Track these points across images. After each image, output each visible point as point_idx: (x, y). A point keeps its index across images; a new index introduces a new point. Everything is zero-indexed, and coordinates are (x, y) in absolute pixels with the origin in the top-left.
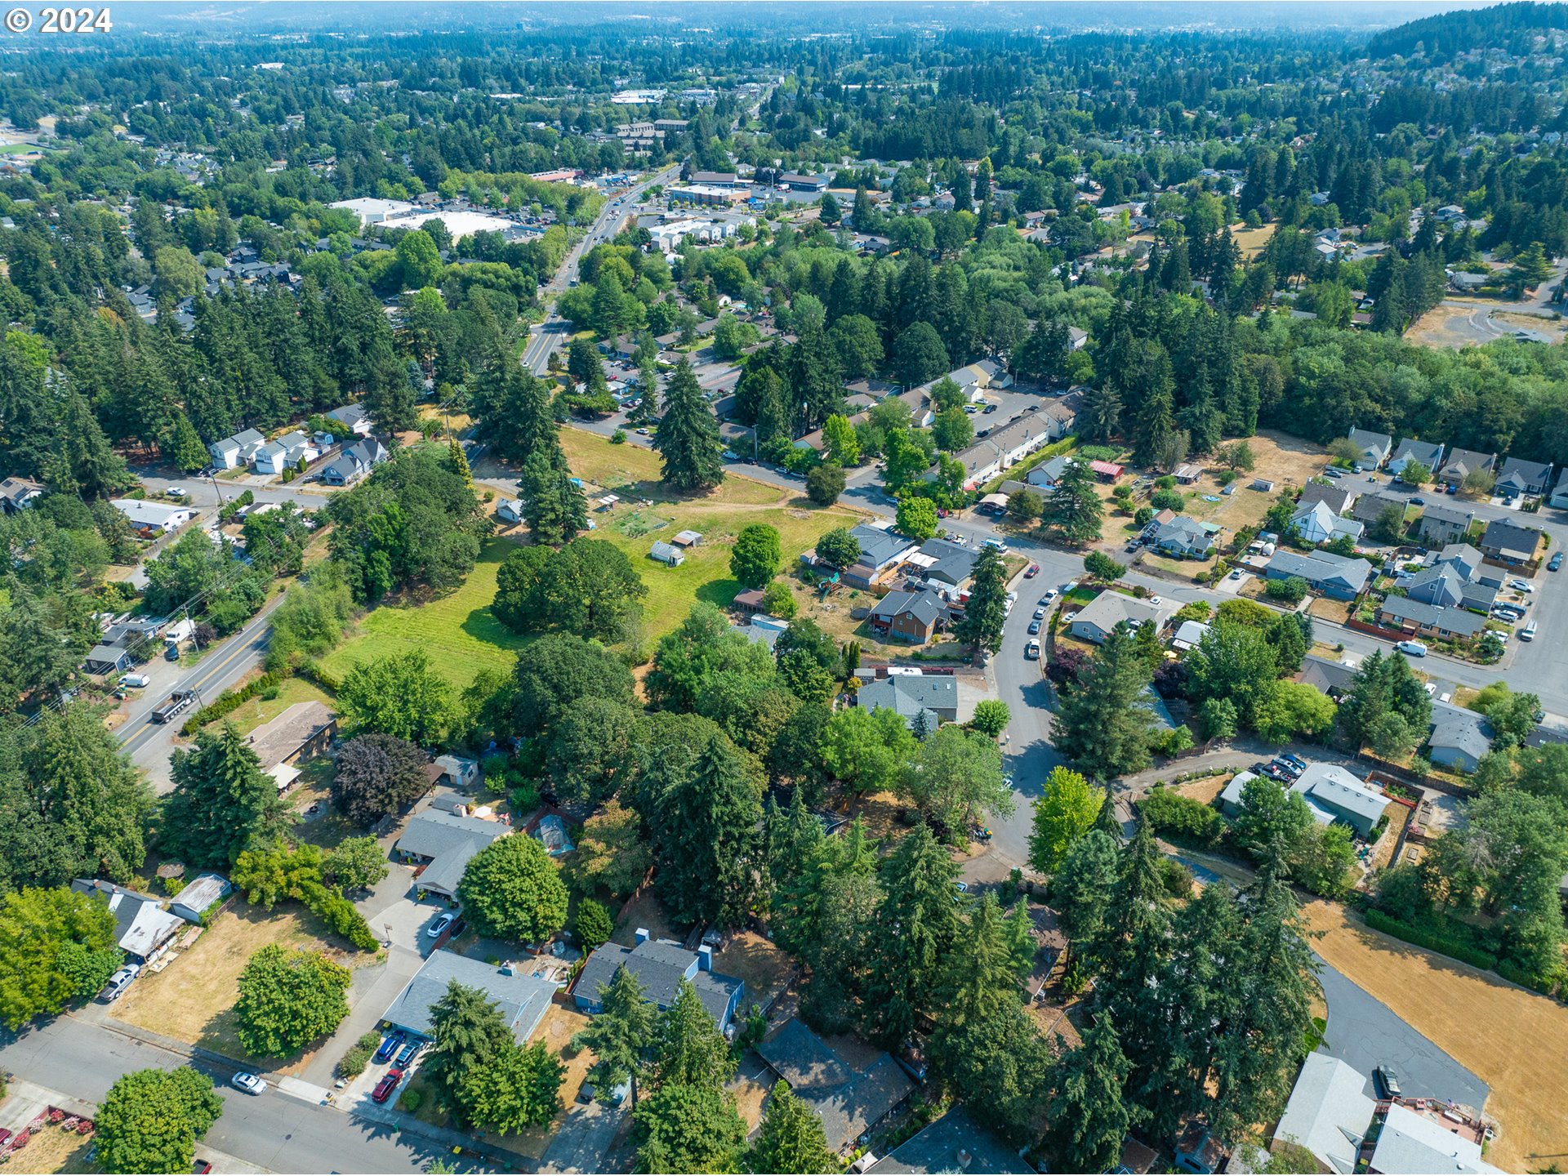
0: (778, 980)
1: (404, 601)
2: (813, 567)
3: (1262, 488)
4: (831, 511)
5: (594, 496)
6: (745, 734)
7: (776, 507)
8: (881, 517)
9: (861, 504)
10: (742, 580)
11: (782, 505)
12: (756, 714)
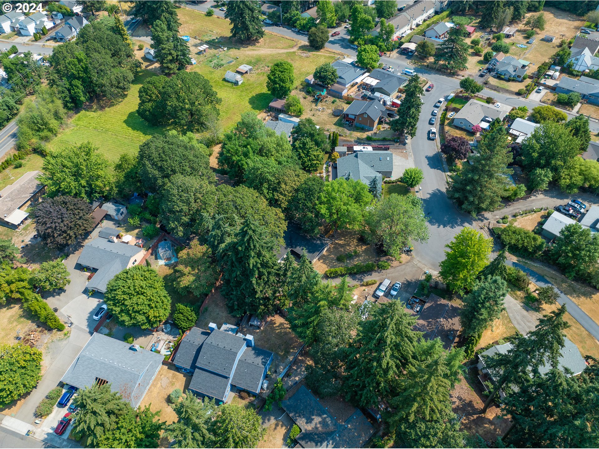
0: (293, 348)
1: (95, 107)
2: (312, 86)
3: (548, 40)
4: (321, 53)
5: (196, 46)
6: (273, 195)
7: (292, 50)
8: (348, 56)
9: (337, 49)
10: (273, 93)
11: (295, 49)
12: (279, 183)
